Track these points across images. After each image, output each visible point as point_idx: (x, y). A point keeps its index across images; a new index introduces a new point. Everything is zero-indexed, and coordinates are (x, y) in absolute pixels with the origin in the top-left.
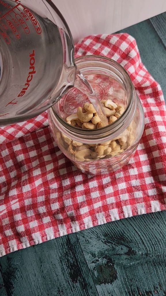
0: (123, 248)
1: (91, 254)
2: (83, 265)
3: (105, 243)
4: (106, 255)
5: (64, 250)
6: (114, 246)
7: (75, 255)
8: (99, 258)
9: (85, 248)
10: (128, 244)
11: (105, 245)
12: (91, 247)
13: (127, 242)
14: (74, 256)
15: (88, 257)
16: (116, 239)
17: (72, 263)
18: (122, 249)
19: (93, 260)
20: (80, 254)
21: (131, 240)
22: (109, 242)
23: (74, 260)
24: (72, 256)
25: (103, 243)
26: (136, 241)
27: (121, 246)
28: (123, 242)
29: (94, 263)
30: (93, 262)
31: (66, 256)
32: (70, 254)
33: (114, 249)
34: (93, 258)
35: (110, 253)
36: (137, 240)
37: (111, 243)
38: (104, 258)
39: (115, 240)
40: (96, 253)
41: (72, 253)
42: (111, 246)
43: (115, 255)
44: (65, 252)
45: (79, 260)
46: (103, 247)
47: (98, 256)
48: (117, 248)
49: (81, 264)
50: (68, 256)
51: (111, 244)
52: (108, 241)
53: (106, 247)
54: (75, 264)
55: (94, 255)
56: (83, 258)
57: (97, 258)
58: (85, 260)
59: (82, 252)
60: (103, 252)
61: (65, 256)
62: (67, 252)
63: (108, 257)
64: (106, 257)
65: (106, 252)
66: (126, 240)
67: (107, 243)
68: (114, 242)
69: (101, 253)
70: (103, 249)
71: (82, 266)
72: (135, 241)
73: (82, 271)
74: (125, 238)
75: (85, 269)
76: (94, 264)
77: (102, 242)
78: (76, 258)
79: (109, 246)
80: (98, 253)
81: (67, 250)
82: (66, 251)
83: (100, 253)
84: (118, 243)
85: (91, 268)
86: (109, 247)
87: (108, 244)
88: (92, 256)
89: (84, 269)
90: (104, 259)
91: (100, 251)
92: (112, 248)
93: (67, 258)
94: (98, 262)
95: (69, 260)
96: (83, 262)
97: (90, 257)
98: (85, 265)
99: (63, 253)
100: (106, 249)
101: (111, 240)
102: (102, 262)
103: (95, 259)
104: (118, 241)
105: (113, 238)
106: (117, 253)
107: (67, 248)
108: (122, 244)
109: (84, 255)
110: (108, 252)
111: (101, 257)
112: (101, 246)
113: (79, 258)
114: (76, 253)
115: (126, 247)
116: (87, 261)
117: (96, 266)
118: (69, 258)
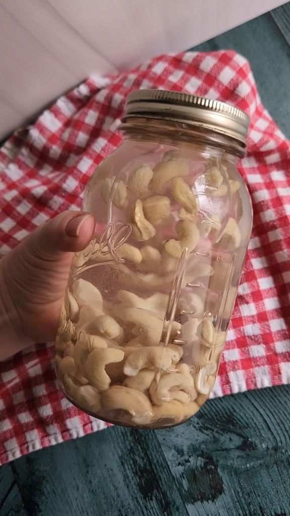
0: (232, 438)
1: (175, 449)
2: (162, 470)
3: (200, 430)
4: (203, 452)
5: (127, 443)
6: (216, 435)
7: (148, 452)
8: (190, 457)
9: (164, 439)
10: (241, 430)
11: (200, 433)
12: (175, 437)
13: (240, 428)
14: (145, 455)
15: (170, 455)
16: (219, 423)
17: (142, 465)
18: (231, 440)
19: (179, 461)
20: (155, 450)
21: (246, 423)
22: (207, 429)
23: (145, 461)
24: (142, 455)
25: (197, 430)
26: (255, 424)
27: (229, 434)
28: (231, 427)
29: (182, 465)
30: (179, 464)
31: (131, 454)
32: (138, 450)
33: (216, 440)
34: (179, 456)
35: (210, 447)
36: (257, 424)
37: (211, 429)
38: (198, 456)
39: (217, 424)
40: (185, 448)
41: (141, 448)
42: (211, 435)
43: (218, 450)
44: (129, 448)
45: (155, 461)
46: (196, 437)
47: (188, 453)
48: (222, 439)
49: (158, 468)
50: (134, 454)
51: (211, 431)
52: (204, 426)
53: (202, 437)
54: (147, 469)
55: (180, 452)
56: (161, 458)
57: (187, 457)
58: (164, 461)
59: (160, 447)
60: (197, 446)
61: (130, 454)
62: (132, 447)
63: (206, 453)
64: (202, 455)
65: (203, 446)
66: (238, 423)
67: (205, 429)
68: (216, 427)
69: (194, 448)
70: (197, 440)
71: (159, 470)
72: (254, 425)
73: (161, 480)
74: (236, 419)
75: (165, 476)
76: (181, 468)
77: (195, 427)
78: (148, 457)
79: (208, 435)
80: (189, 448)
81: (132, 444)
82: (130, 445)
83: (191, 447)
84: (223, 430)
85: (176, 474)
86: (207, 437)
87: (205, 431)
88: (176, 453)
89: (163, 476)
90: (199, 458)
91: (191, 444)
92: (212, 437)
93: (132, 457)
94: (188, 464)
95: (137, 462)
96: (162, 465)
97: (175, 455)
98: (165, 470)
99: (125, 448)
100: (202, 440)
101: (210, 425)
102: (195, 464)
103: (183, 458)
104: (223, 426)
105: (215, 421)
106: (221, 447)
107: (132, 440)
108: (230, 431)
109: (162, 451)
110: (205, 445)
111: (194, 455)
112: (194, 435)
113: (154, 458)
114: (149, 448)
115: (238, 437)
116: (169, 463)
117: (184, 470)
118: (137, 458)
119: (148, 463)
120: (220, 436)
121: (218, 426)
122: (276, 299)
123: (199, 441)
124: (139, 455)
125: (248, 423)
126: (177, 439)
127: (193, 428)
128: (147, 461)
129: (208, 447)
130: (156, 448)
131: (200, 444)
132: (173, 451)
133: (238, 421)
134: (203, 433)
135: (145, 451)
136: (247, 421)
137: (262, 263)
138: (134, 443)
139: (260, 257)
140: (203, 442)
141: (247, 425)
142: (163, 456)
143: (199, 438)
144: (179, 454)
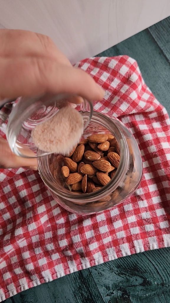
1: (105, 287)
2: (98, 299)
3: (119, 275)
4: (121, 288)
5: (77, 284)
6: (128, 277)
7: (89, 288)
8: (114, 291)
9: (98, 281)
10: (142, 274)
11: (119, 277)
12: (105, 279)
13: (141, 273)
14: (88, 290)
15: (102, 290)
16: (129, 270)
17: (86, 297)
18: (136, 280)
19: (107, 293)
20: (93, 287)
21: (145, 270)
22: (122, 274)
23: (88, 294)
24: (86, 290)
25: (117, 275)
26: (150, 270)
27: (135, 276)
28: (137, 273)
29: (109, 296)
30: (108, 295)
31: (80, 290)
32: (84, 288)
33: (128, 280)
34: (107, 290)
35: (125, 284)
37: (125, 274)
38: (118, 290)
40: (110, 286)
41: (86, 287)
42: (125, 278)
43: (129, 286)
44: (78, 286)
45: (94, 294)
46: (117, 279)
47: (112, 288)
48: (131, 279)
49: (95, 298)
50: (81, 290)
51: (125, 276)
52: (121, 272)
53: (120, 279)
54: (89, 298)
55: (108, 288)
56: (97, 292)
57: (112, 291)
58: (99, 293)
59: (96, 285)
60: (117, 284)
61: (79, 290)
62: (80, 286)
63: (123, 288)
64: (120, 289)
65: (121, 284)
66: (140, 270)
67: (121, 274)
68: (128, 273)
69: (115, 285)
70: (117, 281)
71: (96, 299)
72: (149, 271)
74: (139, 268)
76: (109, 297)
77: (116, 273)
78: (90, 291)
79: (123, 278)
80: (113, 286)
81: (80, 284)
82: (79, 285)
83: (114, 285)
84: (132, 275)
85: (106, 301)
86: (122, 279)
87: (122, 276)
88: (106, 289)
89: (99, 302)
90: (119, 291)
91: (114, 283)
92: (126, 279)
93: (81, 292)
94: (113, 295)
95: (83, 294)
96: (98, 296)
97: (105, 290)
98: (100, 298)
99: (76, 287)
100: (120, 281)
101: (124, 272)
102: (117, 295)
103: (109, 292)
104: (132, 272)
105: (127, 269)
106: (131, 285)
107: (80, 282)
108: (136, 275)
109: (98, 288)
110: (122, 284)
111: (116, 290)
112: (115, 278)
113: (93, 292)
114: (90, 286)
115: (141, 278)
116: (102, 295)
117: (111, 298)
118: (83, 292)
120: (130, 278)
121: (129, 272)
122: (159, 197)
123: (118, 281)
124: (84, 290)
125: (146, 270)
128: (89, 294)
129: (124, 285)
130: (94, 287)
131: (119, 283)
132: (104, 287)
133: (140, 269)
134: (121, 276)
135: (88, 288)
136: (145, 269)
137: (150, 176)
139: (149, 172)
140: (121, 282)
141: (146, 271)
142: (98, 291)
143: (118, 280)
144: (107, 289)
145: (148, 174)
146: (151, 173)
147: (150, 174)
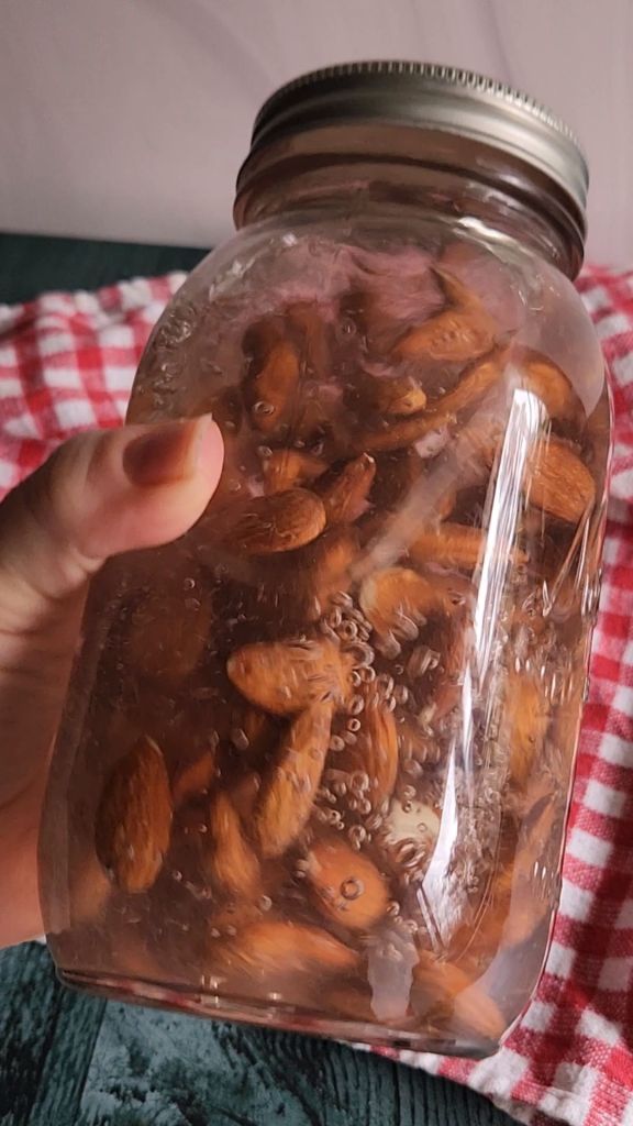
0: (287, 1109)
1: (130, 1049)
2: (63, 1078)
3: (223, 1044)
4: (192, 1096)
5: (30, 966)
6: (253, 1076)
7: (62, 1015)
8: (153, 1090)
9: (122, 1011)
10: (323, 1104)
11: (216, 1048)
12: (151, 1022)
13: (323, 1097)
14: (49, 1019)
15: (107, 1055)
16: (280, 1054)
17: (25, 1037)
18: (281, 1110)
19: (119, 1081)
20: (81, 1022)
21: (347, 1095)
22: (241, 1048)
23: (39, 1032)
24: (44, 1014)
25: (216, 1036)
26: (368, 1111)
27: (287, 1094)
28: (304, 1082)
29: (118, 1097)
30: (115, 1090)
31: (19, 998)
32: (42, 1000)
33: (243, 1089)
34: (129, 1071)
35: (219, 1096)
36: (373, 1114)
37: (249, 1055)
38: (174, 1099)
39: (274, 1052)
40: (156, 1062)
41: (54, 998)
42: (240, 1070)
43: (232, 1116)
44: (26, 978)
45: (63, 1048)
46: (201, 1054)
47: (156, 1076)
48: (262, 1094)
49: (58, 1066)
50: (27, 1000)
51: (246, 1061)
52: (240, 1040)
53: (215, 1060)
54: (30, 1053)
55: (138, 1062)
56: (82, 1049)
57: (144, 1085)
58: (85, 1059)
59: (99, 1022)
60: (189, 1075)
61: (16, 993)
62: (32, 983)
63: (198, 1105)
64: (184, 1104)
65: (203, 1084)
66: (325, 1081)
67: (235, 1047)
68: (266, 1060)
69: (177, 1074)
70: (199, 1061)
71: (55, 1075)
72: (362, 1113)
73: (43, 1099)
74: (329, 1071)
75: (59, 1097)
76: (111, 1103)
77: (215, 1028)
78: (53, 1028)
79: (233, 1065)
80: (165, 1068)
81: (39, 976)
82: (33, 973)
83: (172, 1070)
84: (279, 1077)
85: (88, 1111)
86: (227, 1068)
87: (233, 1053)
88: (127, 1059)
89: (56, 1095)
90: (174, 1106)
91: (179, 1061)
92: (240, 1078)
93: (17, 1004)
94: (136, 1103)
95: (19, 1021)
96: (72, 1065)
97: (119, 1063)
98: (72, 1083)
99: (15, 975)
100: (211, 1067)
101: (255, 1044)
102: (153, 1114)
103: (133, 1082)
104: (285, 1069)
105: (273, 1042)
106: (246, 1114)
107: (45, 966)
108: (293, 1089)
109: (97, 1034)
110: (209, 1085)
111: (165, 1092)
112: (198, 1045)
113: (67, 1038)
114: (70, 1008)
115: (304, 1115)
116: (92, 1072)
117: (117, 1112)
118: (26, 1014)
119: (43, 1040)
120: (262, 1086)
121: (272, 1059)
123: (201, 1066)
124: (37, 1009)
125: (352, 1099)
126: (152, 1027)
127: (209, 1029)
128: (44, 1034)
129: (213, 1094)
130: (86, 1020)
131: (198, 1074)
132: (124, 1050)
133: (329, 1079)
134: (227, 1054)
135: (58, 1007)
136: (352, 1091)
138: (44, 978)
140: (210, 1075)
141: (347, 1100)
142: (90, 1047)
143: (207, 1060)
144: (132, 1064)
145: (610, 792)
146: (622, 796)
147: (615, 797)
